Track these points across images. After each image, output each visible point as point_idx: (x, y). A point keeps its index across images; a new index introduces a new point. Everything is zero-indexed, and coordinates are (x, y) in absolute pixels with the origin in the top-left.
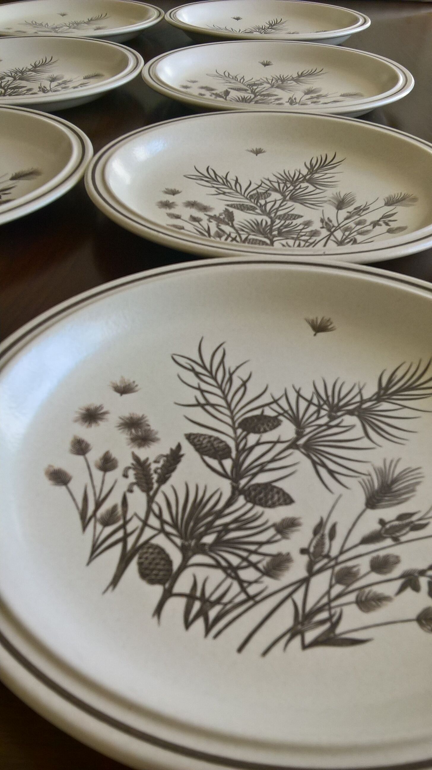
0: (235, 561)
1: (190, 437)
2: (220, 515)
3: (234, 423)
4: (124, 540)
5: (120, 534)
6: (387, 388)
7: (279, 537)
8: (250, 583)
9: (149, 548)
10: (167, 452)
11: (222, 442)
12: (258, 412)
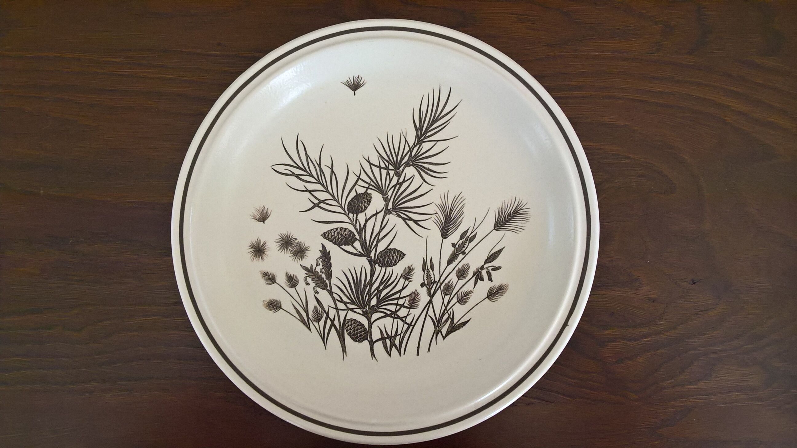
0: (393, 308)
1: (325, 235)
2: (371, 284)
3: (344, 210)
4: (333, 324)
5: (329, 323)
6: (421, 128)
7: (407, 282)
8: (406, 317)
9: (348, 323)
10: (319, 255)
11: (346, 229)
12: (353, 194)
